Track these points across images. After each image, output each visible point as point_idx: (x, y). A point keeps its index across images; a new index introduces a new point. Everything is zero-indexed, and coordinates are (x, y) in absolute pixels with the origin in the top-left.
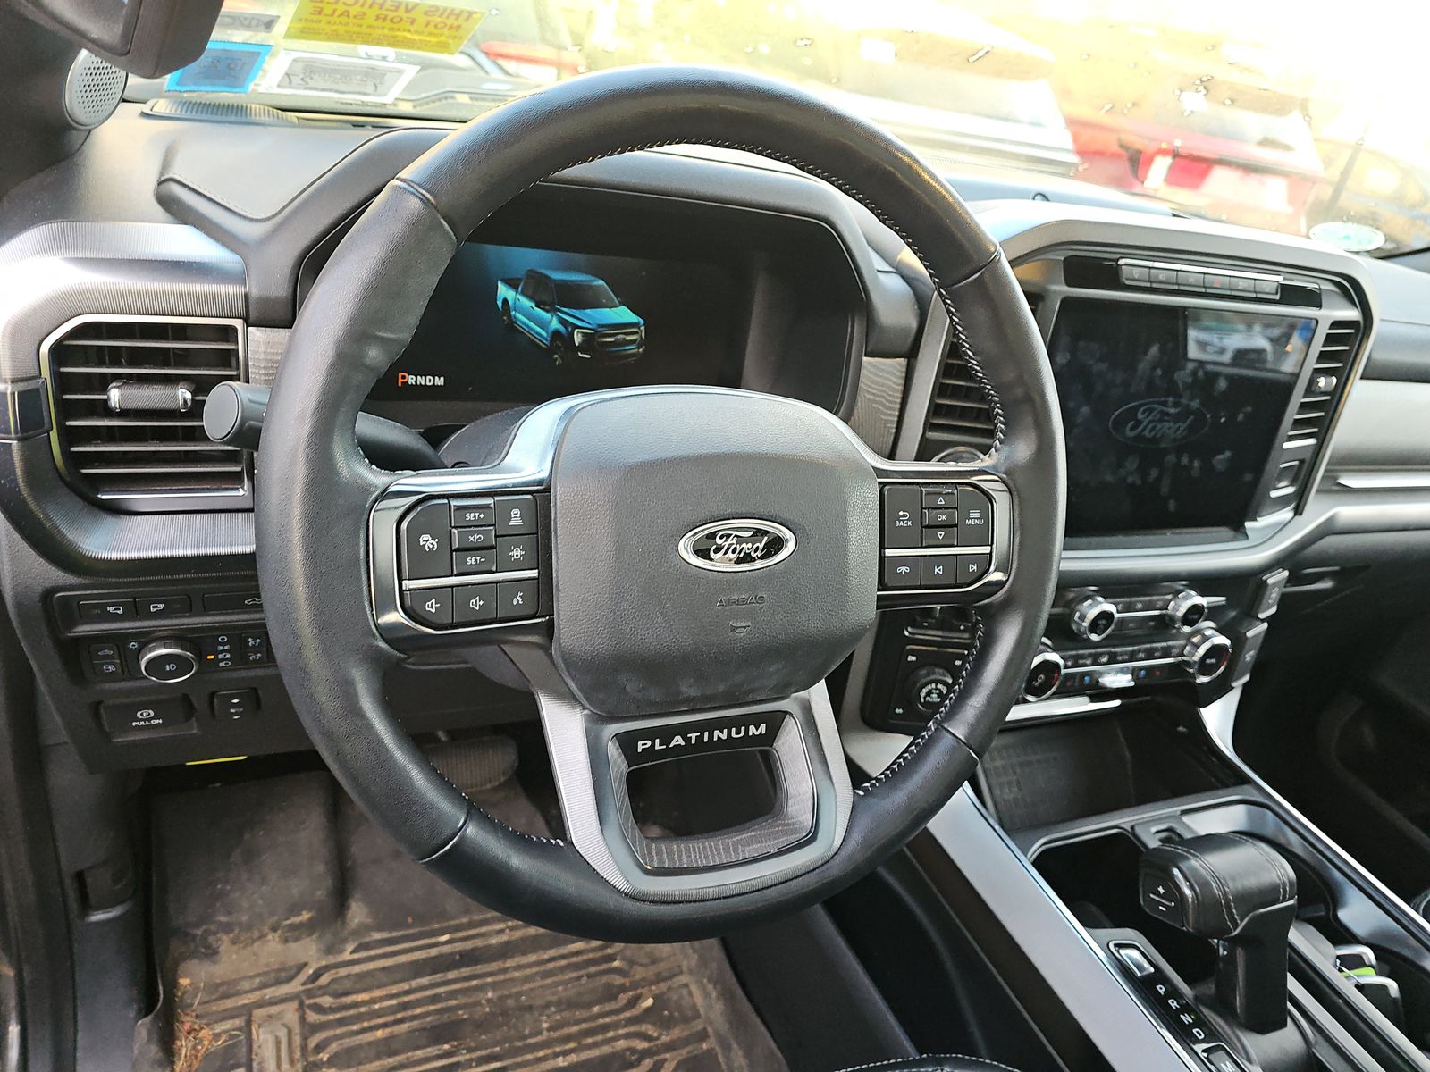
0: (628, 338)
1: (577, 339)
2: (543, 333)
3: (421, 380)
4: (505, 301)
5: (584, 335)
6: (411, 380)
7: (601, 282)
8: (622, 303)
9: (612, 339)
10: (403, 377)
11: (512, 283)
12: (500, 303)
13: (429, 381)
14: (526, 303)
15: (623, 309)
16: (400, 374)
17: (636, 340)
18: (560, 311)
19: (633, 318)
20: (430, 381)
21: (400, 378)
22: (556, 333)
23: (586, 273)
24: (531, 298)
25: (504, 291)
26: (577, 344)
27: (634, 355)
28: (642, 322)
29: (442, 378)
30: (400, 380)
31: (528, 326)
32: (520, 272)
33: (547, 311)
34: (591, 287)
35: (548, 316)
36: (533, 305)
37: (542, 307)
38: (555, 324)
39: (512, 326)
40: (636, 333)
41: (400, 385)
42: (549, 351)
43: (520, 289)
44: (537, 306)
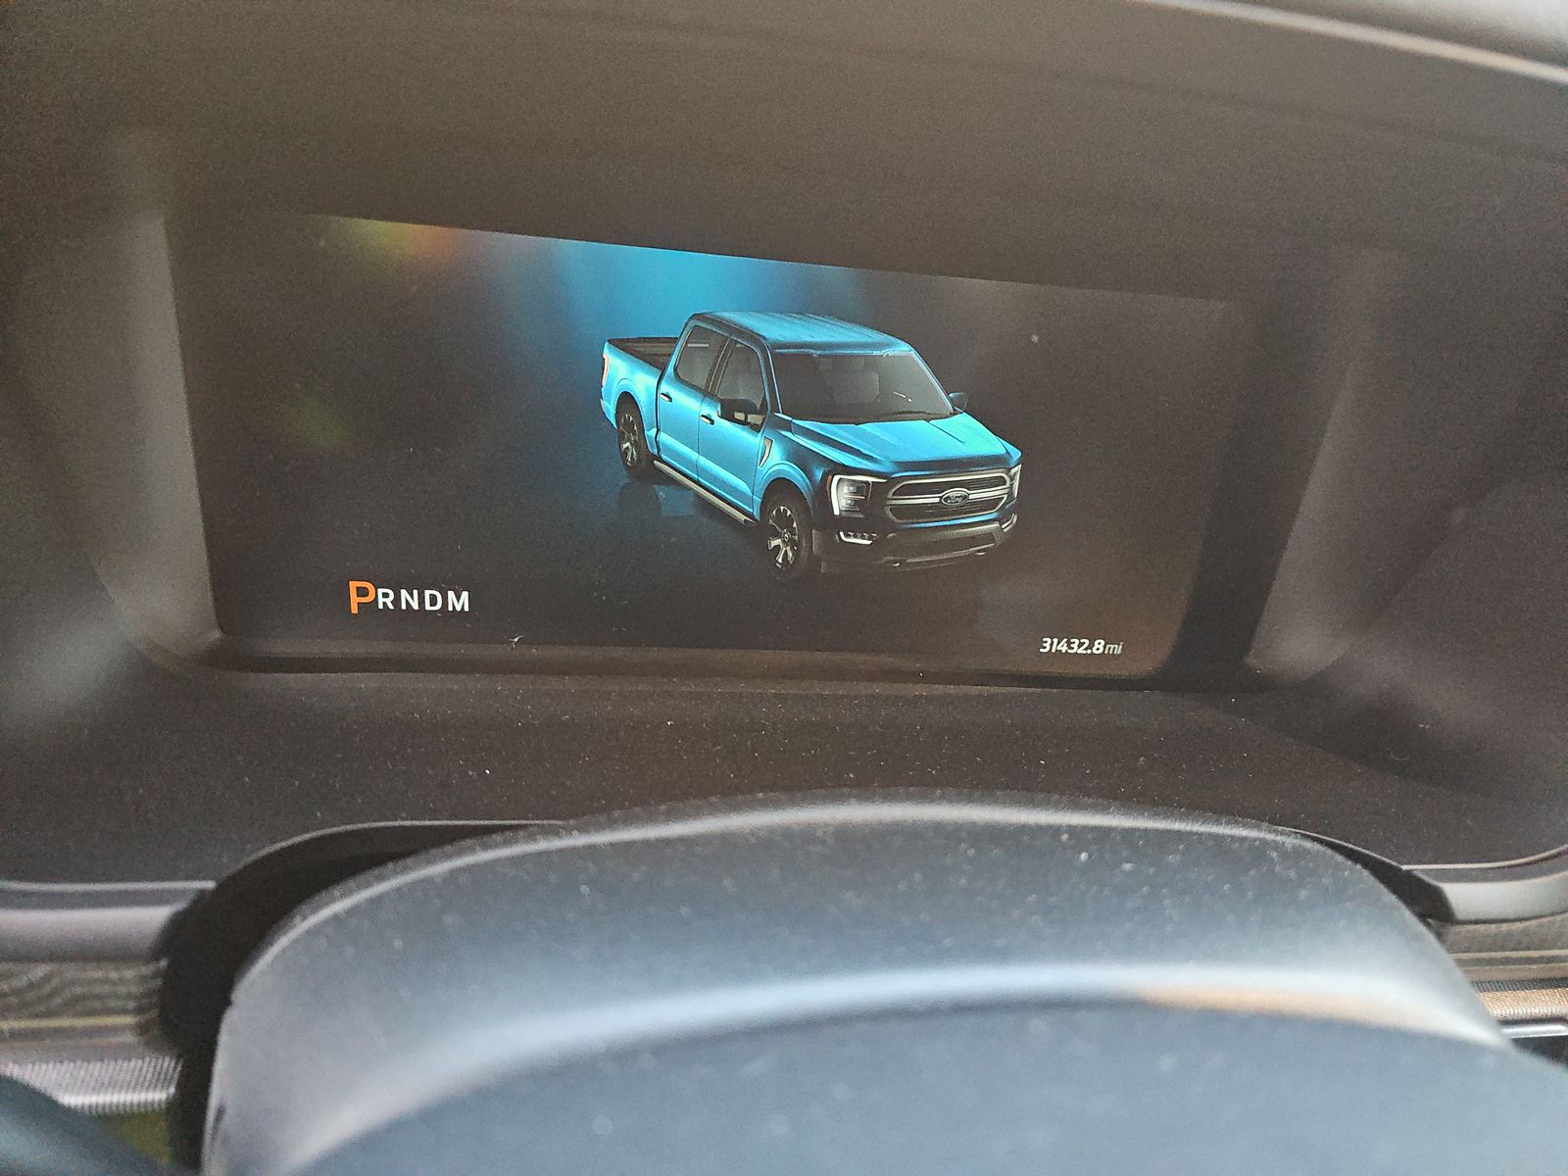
0: (976, 495)
1: (841, 498)
2: (743, 486)
3: (409, 599)
4: (627, 400)
5: (860, 488)
6: (384, 598)
7: (903, 349)
8: (959, 407)
9: (933, 499)
10: (362, 592)
11: (648, 352)
12: (609, 407)
13: (432, 600)
14: (689, 405)
15: (964, 420)
16: (353, 585)
17: (996, 501)
18: (788, 426)
19: (994, 445)
20: (433, 602)
21: (353, 593)
22: (779, 487)
23: (866, 325)
24: (707, 393)
25: (621, 373)
26: (837, 512)
27: (988, 537)
28: (1016, 454)
29: (465, 595)
30: (355, 600)
31: (696, 467)
32: (670, 321)
33: (756, 428)
34: (871, 363)
35: (753, 441)
36: (714, 412)
37: (740, 416)
38: (775, 461)
39: (648, 469)
40: (1001, 481)
41: (354, 610)
42: (755, 532)
43: (670, 369)
44: (727, 415)
